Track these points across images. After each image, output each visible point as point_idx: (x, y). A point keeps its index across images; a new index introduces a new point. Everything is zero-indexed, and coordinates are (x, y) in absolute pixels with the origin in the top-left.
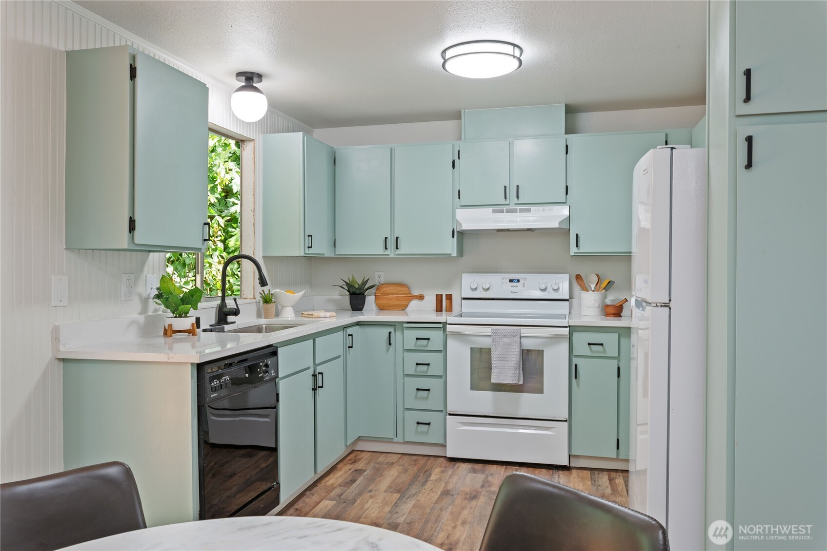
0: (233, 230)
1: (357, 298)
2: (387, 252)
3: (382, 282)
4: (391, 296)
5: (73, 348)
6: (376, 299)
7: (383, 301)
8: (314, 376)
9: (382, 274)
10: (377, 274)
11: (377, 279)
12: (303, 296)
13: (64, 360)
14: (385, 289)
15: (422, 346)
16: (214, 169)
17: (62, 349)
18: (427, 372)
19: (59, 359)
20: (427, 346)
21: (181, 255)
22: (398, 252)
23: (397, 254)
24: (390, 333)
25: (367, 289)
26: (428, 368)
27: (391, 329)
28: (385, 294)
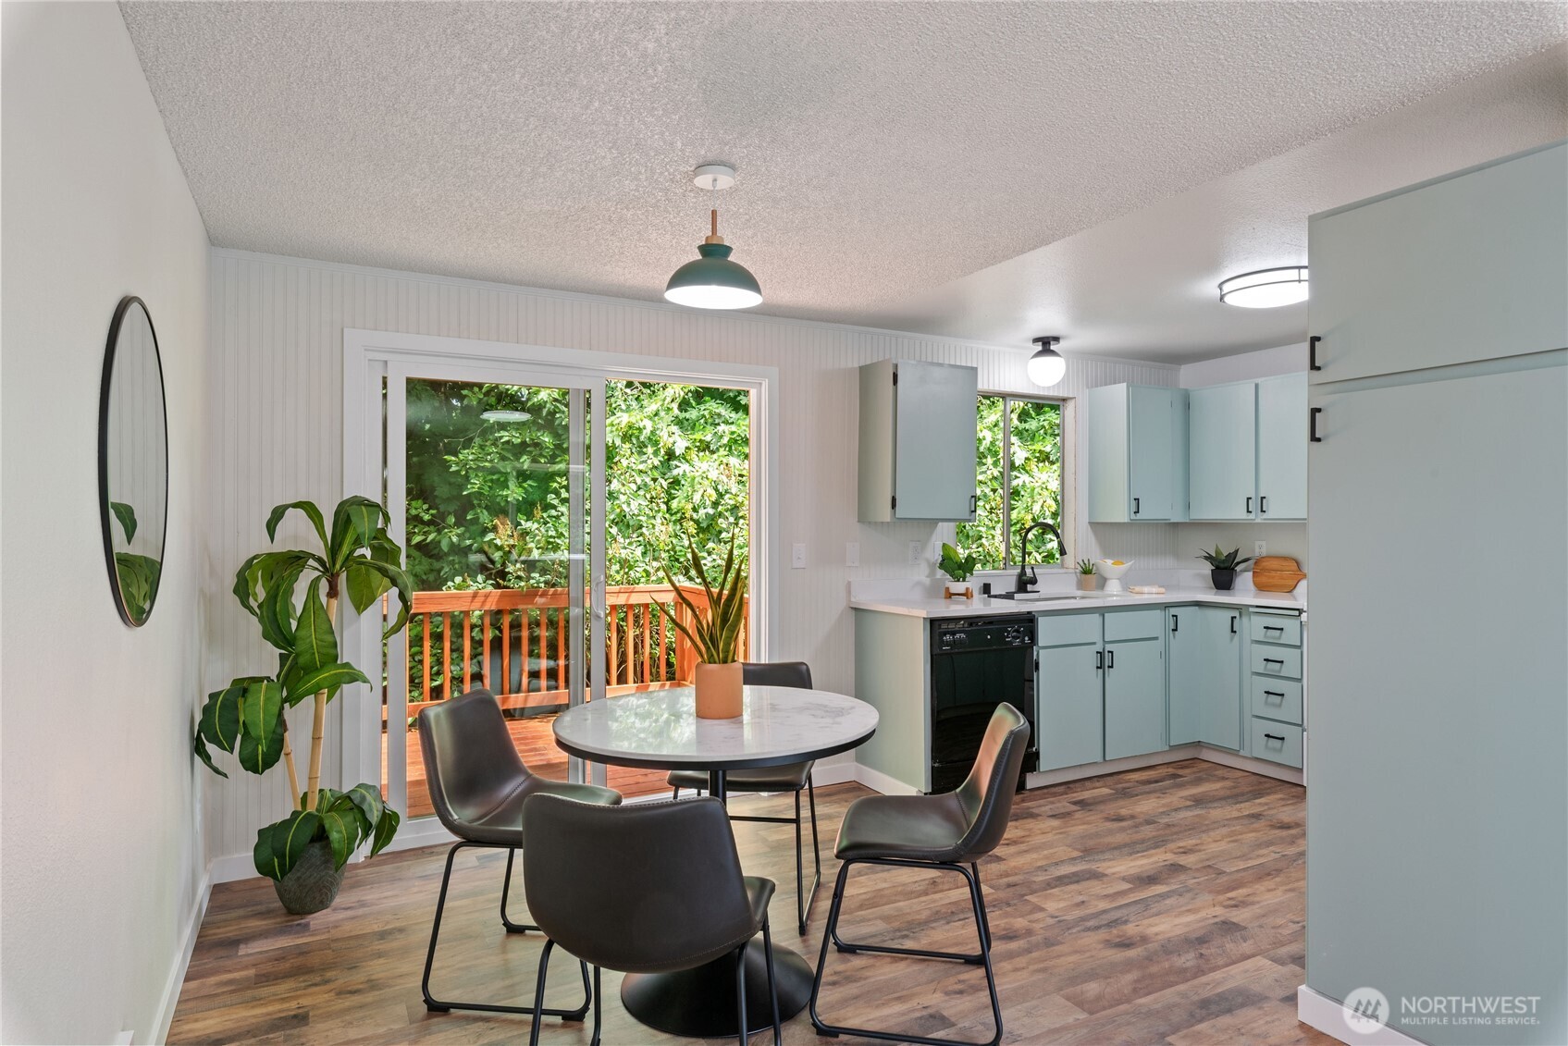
0: (1016, 503)
1: (1223, 574)
2: (1252, 516)
3: (1264, 554)
4: (1273, 574)
5: (864, 599)
6: (1253, 576)
7: (1263, 579)
8: (1101, 654)
9: (1264, 543)
10: (1257, 543)
11: (1257, 550)
12: (1130, 569)
13: (856, 609)
14: (1264, 564)
15: (1274, 638)
16: (997, 443)
17: (853, 599)
18: (1280, 671)
19: (852, 608)
20: (1279, 638)
21: (964, 527)
22: (1265, 516)
23: (1265, 519)
24: (1233, 618)
25: (1238, 563)
26: (1281, 667)
27: (1236, 614)
28: (1264, 570)
